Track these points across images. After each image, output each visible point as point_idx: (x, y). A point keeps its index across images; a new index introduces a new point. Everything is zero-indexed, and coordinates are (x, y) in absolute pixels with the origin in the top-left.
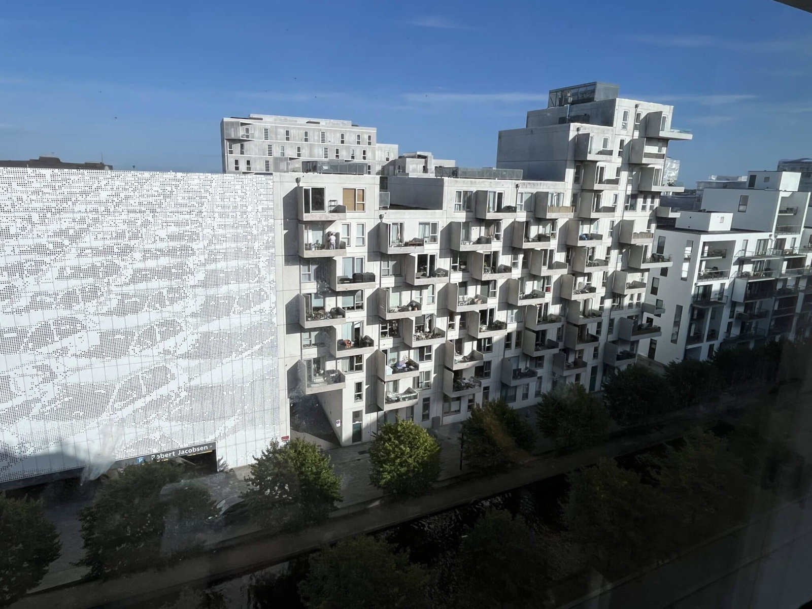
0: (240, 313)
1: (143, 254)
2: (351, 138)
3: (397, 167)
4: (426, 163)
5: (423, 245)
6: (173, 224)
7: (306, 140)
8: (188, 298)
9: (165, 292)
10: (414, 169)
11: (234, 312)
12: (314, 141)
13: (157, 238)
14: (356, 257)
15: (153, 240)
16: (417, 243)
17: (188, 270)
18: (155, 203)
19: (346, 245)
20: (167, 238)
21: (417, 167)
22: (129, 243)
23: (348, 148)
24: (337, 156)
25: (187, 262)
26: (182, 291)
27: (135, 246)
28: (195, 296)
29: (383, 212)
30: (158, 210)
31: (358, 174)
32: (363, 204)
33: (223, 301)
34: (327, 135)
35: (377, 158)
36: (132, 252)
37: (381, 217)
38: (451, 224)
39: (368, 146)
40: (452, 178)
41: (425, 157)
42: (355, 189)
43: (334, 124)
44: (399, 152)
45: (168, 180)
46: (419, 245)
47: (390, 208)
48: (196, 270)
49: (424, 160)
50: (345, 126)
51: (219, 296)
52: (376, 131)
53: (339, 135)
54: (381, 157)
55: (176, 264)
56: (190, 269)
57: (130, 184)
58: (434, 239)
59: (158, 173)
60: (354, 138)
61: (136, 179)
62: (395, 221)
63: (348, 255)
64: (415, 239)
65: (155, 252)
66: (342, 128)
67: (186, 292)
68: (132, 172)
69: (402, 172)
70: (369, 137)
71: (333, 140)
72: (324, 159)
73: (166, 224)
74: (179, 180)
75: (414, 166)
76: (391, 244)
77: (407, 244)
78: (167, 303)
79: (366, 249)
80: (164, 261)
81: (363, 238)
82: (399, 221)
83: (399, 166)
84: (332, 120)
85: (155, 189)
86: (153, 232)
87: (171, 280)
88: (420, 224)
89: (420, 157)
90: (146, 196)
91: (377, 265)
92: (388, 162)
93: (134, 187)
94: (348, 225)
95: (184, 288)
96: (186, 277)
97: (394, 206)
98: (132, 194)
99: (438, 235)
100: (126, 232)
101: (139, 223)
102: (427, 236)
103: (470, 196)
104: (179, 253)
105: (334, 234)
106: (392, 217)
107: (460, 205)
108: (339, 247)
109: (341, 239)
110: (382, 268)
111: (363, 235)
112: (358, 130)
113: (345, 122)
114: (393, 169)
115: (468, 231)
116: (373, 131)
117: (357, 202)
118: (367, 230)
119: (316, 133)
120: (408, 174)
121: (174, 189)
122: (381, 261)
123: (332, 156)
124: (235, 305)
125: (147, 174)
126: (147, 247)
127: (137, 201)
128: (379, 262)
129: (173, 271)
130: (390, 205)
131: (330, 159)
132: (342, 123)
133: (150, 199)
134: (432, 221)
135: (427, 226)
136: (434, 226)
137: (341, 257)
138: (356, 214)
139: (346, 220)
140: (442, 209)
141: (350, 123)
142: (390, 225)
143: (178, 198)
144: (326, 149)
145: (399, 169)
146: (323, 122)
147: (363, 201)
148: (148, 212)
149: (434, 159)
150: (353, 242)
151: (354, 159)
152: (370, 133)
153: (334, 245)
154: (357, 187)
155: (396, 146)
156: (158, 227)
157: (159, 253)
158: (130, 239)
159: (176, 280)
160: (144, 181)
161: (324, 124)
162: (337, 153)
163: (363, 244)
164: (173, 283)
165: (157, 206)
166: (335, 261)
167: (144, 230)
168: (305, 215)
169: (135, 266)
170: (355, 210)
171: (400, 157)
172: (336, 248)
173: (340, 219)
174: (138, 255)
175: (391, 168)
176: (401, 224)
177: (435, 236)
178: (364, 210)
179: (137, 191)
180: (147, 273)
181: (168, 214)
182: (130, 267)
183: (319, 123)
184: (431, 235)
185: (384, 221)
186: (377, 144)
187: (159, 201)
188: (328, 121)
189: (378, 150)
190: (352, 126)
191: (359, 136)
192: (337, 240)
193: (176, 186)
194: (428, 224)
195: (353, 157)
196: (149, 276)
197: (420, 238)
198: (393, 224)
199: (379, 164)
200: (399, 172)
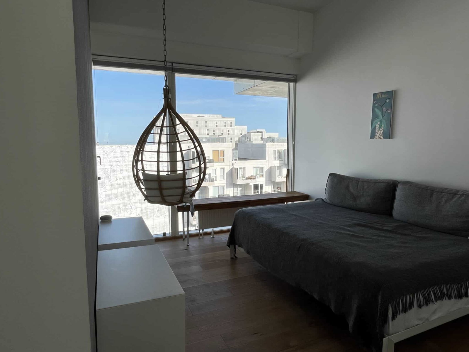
0: (159, 217)
1: (111, 186)
2: (221, 124)
3: (246, 138)
4: (262, 135)
5: (256, 179)
6: (126, 171)
7: (197, 126)
8: (132, 209)
9: (121, 206)
10: (256, 139)
11: (156, 216)
12: (201, 126)
13: (118, 178)
14: (220, 186)
15: (116, 179)
16: (253, 178)
17: (133, 194)
18: (118, 161)
19: (214, 180)
20: (123, 178)
21: (257, 137)
22: (104, 181)
23: (219, 129)
24: (214, 133)
25: (133, 190)
26: (130, 205)
27: (107, 183)
28: (136, 208)
29: (234, 162)
30: (119, 164)
31: (221, 143)
32: (223, 158)
33: (150, 210)
34: (208, 122)
35: (235, 134)
36: (105, 186)
37: (233, 165)
38: (271, 167)
39: (230, 127)
40: (272, 143)
41: (261, 132)
42: (219, 151)
43: (212, 117)
44: (247, 130)
45: (124, 149)
46: (254, 179)
47: (238, 160)
48: (137, 194)
49: (261, 134)
50: (218, 117)
51: (148, 208)
52: (234, 120)
53: (215, 122)
54: (238, 133)
55: (127, 191)
56: (134, 194)
57: (105, 152)
58: (262, 176)
59: (120, 146)
60: (223, 123)
61: (109, 149)
62: (241, 167)
63: (215, 185)
64: (251, 176)
65: (117, 185)
66: (216, 119)
67: (131, 206)
68: (107, 146)
69: (249, 140)
70: (231, 123)
71: (211, 125)
72: (207, 135)
73: (122, 171)
74: (130, 149)
75: (256, 137)
76: (239, 178)
77: (247, 179)
78: (122, 212)
79: (225, 182)
80: (121, 190)
81: (224, 176)
82: (242, 167)
83: (248, 137)
84: (211, 115)
85: (117, 154)
86: (116, 175)
87: (124, 200)
88: (254, 168)
89: (258, 132)
90: (113, 157)
91: (231, 190)
92: (241, 136)
93: (107, 153)
94: (216, 169)
95: (131, 204)
96: (132, 198)
97: (240, 159)
98: (106, 156)
99: (264, 173)
100: (103, 175)
101: (109, 170)
102: (258, 174)
103: (281, 152)
104: (128, 186)
105: (208, 174)
106: (239, 164)
107: (276, 157)
108: (211, 181)
109: (211, 177)
110: (234, 192)
111: (224, 174)
112: (225, 119)
113: (218, 115)
114: (244, 139)
115: (281, 171)
116: (233, 120)
117: (220, 157)
118: (226, 172)
119: (203, 122)
120: (252, 142)
121: (127, 154)
122: (233, 188)
123: (211, 133)
124: (157, 213)
125: (114, 147)
126: (113, 183)
127: (109, 160)
128: (232, 189)
129: (125, 195)
130: (238, 158)
131: (210, 135)
132: (217, 116)
133: (115, 159)
134: (260, 166)
135: (258, 169)
136: (262, 169)
137: (212, 186)
138: (220, 164)
139: (214, 166)
140: (266, 159)
141: (221, 116)
142: (238, 169)
143: (129, 158)
144: (208, 130)
145: (248, 139)
146: (206, 116)
147: (223, 156)
148: (114, 165)
149: (267, 133)
150: (218, 178)
151: (223, 134)
152: (231, 121)
153: (208, 180)
154: (220, 149)
155: (246, 127)
156: (119, 173)
157: (119, 186)
158: (105, 179)
159: (126, 200)
160: (113, 150)
161: (207, 117)
162: (214, 131)
163: (224, 179)
164: (125, 201)
165: (118, 162)
166: (209, 188)
167: (112, 174)
168: (192, 164)
169: (106, 193)
170: (219, 161)
171: (248, 133)
172: (209, 181)
173: (211, 166)
174: (108, 187)
175: (244, 138)
176: (244, 168)
177: (262, 174)
178: (224, 161)
179: (109, 155)
180: (112, 196)
181: (124, 166)
182: (104, 193)
183: (204, 117)
184: (260, 173)
185: (235, 166)
186: (236, 127)
187: (119, 160)
188: (209, 115)
189: (236, 130)
190: (222, 117)
191: (225, 122)
192: (209, 177)
193: (128, 152)
194: (259, 167)
195: (222, 134)
196: (113, 198)
197: (254, 175)
198: (240, 168)
199: (237, 137)
200: (248, 140)
